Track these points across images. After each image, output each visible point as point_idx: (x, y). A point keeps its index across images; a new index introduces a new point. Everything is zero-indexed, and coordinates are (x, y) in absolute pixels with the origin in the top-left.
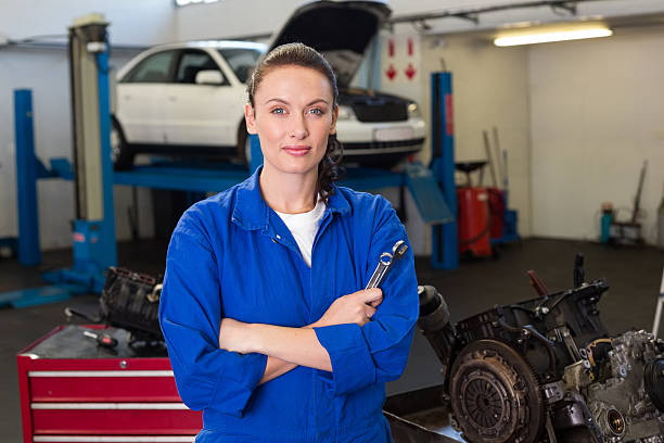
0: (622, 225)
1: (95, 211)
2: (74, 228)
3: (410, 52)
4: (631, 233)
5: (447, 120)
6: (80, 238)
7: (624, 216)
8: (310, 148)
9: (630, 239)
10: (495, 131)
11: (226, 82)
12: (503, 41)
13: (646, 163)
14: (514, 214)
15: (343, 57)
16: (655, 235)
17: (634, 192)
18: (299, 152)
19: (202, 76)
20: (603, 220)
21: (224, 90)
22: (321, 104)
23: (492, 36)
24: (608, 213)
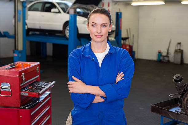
0: (164, 56)
1: (20, 48)
2: (14, 52)
3: (109, 6)
4: (166, 59)
5: (120, 26)
6: (16, 55)
7: (164, 54)
8: (102, 36)
9: (166, 60)
10: (130, 29)
11: (59, 12)
12: (134, 4)
13: (171, 40)
14: (134, 52)
15: (92, 7)
16: (173, 59)
17: (167, 47)
18: (99, 37)
19: (53, 10)
20: (158, 55)
21: (59, 14)
22: (106, 24)
23: (131, 3)
24: (160, 53)
